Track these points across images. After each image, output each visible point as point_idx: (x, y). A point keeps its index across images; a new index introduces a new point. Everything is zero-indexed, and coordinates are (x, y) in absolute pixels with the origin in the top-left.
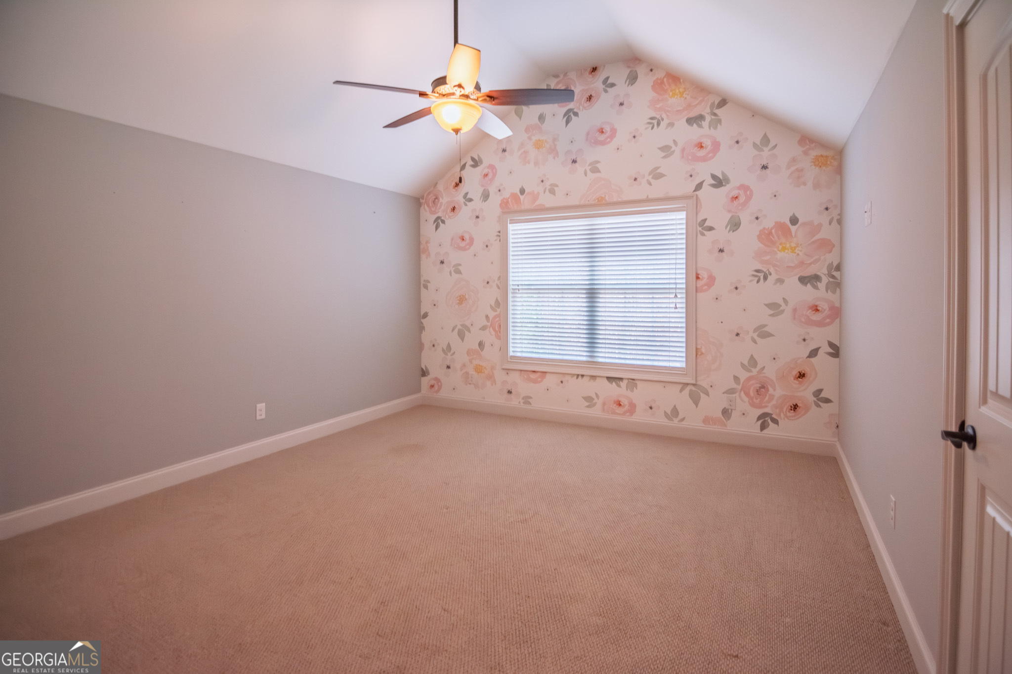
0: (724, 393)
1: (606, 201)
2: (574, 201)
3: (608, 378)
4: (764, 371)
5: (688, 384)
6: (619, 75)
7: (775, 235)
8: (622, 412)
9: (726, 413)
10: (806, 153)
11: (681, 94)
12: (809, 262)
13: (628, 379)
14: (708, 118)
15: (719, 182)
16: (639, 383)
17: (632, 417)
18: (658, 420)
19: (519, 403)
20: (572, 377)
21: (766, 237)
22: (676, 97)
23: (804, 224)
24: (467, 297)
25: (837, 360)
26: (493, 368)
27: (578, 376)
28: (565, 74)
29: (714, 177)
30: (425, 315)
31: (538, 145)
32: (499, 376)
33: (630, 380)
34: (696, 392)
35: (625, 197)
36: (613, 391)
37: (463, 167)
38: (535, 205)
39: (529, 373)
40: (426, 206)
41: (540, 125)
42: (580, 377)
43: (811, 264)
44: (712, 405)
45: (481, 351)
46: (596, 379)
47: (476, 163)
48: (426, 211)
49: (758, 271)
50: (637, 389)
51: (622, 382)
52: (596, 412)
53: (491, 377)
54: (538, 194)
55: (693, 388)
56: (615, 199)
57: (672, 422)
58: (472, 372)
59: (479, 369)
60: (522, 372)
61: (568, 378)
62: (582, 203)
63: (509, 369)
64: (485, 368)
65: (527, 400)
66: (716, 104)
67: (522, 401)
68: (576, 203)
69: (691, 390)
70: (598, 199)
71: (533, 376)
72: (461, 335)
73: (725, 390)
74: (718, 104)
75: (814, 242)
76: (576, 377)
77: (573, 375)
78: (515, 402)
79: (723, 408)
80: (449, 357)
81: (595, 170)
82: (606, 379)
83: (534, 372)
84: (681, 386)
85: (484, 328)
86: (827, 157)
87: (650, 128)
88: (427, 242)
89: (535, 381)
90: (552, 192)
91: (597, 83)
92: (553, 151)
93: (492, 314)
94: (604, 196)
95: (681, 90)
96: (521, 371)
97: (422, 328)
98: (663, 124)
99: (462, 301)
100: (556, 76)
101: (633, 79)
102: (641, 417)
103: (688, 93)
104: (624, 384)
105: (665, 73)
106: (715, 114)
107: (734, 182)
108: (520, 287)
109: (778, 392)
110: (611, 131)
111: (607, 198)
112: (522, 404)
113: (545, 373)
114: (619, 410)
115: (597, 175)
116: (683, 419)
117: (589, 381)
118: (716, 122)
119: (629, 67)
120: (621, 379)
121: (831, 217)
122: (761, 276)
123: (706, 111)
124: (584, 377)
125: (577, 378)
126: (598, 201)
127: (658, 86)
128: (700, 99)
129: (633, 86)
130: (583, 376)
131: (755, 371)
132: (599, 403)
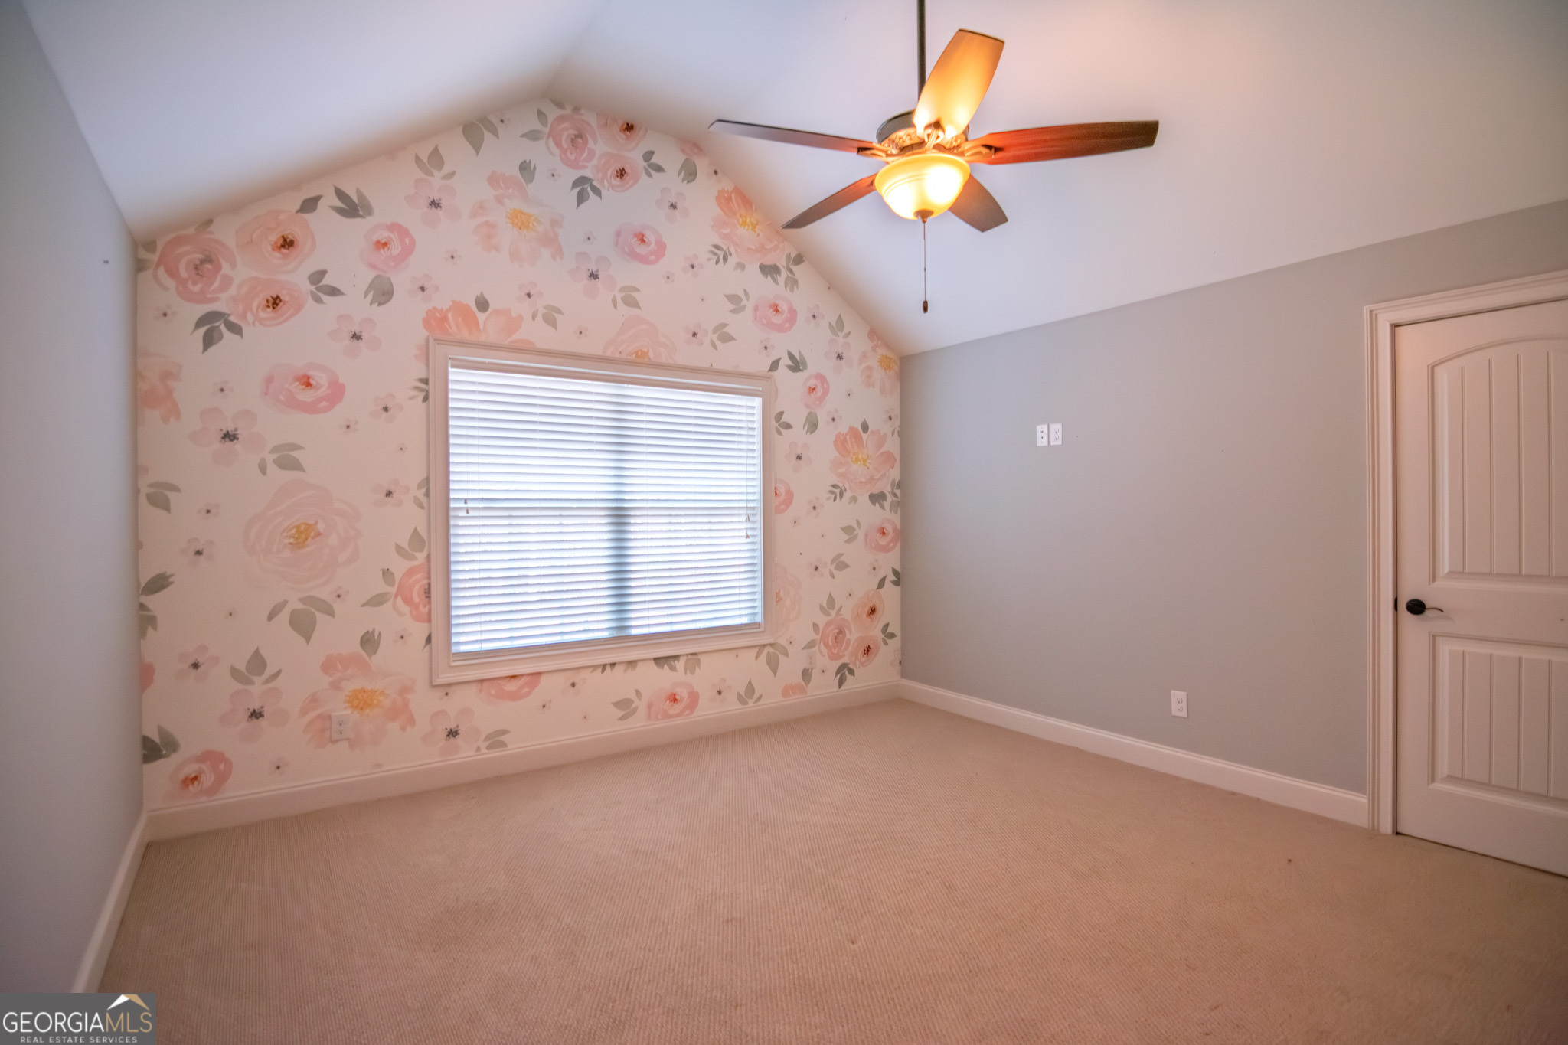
0: (803, 649)
1: (650, 359)
2: (593, 345)
3: (656, 660)
4: (841, 613)
5: (764, 646)
6: (671, 158)
7: (849, 443)
8: (678, 711)
9: (806, 675)
10: (874, 349)
11: (754, 226)
12: (877, 477)
13: (687, 655)
14: (784, 274)
15: (797, 365)
16: (703, 659)
17: (693, 715)
18: (730, 706)
19: (478, 749)
20: (592, 671)
21: (840, 443)
22: (747, 227)
23: (872, 432)
24: (321, 527)
25: (899, 588)
26: (405, 690)
27: (604, 666)
28: (576, 109)
29: (791, 356)
30: (159, 583)
31: (520, 221)
32: (424, 703)
33: (690, 657)
34: (773, 655)
35: (680, 360)
36: (664, 679)
37: (310, 205)
38: (510, 339)
39: (500, 682)
40: (161, 271)
41: (525, 185)
42: (608, 668)
43: (879, 479)
44: (791, 668)
45: (370, 656)
46: (636, 666)
47: (351, 208)
48: (165, 288)
49: (834, 486)
50: (700, 668)
51: (679, 661)
52: (638, 723)
53: (400, 712)
54: (520, 318)
55: (772, 650)
56: (664, 360)
57: (747, 706)
58: (340, 710)
59: (361, 701)
60: (485, 684)
61: (586, 674)
62: (609, 354)
63: (450, 685)
64: (383, 693)
65: (496, 740)
66: (792, 258)
67: (484, 745)
68: (598, 351)
69: (768, 653)
70: (637, 352)
71: (511, 686)
72: (303, 625)
73: (803, 646)
74: (795, 257)
75: (882, 453)
76: (600, 669)
77: (594, 667)
78: (468, 753)
79: (801, 671)
80: (258, 686)
81: (632, 303)
82: (653, 662)
83: (514, 677)
84: (755, 651)
85: (378, 600)
86: (891, 359)
87: (715, 261)
88: (166, 376)
89: (515, 697)
90: (550, 321)
91: (634, 156)
92: (551, 241)
93: (399, 567)
94: (645, 350)
95: (754, 221)
96: (482, 681)
97: (145, 621)
98: (733, 260)
99: (306, 539)
100: (559, 105)
101: (690, 173)
102: (708, 711)
103: (760, 227)
104: (680, 665)
105: (733, 186)
106: (791, 271)
107: (812, 369)
108: (470, 505)
109: (853, 636)
110: (656, 244)
111: (651, 354)
112: (484, 750)
113: (539, 674)
114: (677, 708)
115: (634, 311)
116: (760, 698)
117: (625, 671)
118: (792, 283)
119: (683, 151)
120: (676, 657)
121: (893, 428)
122: (837, 492)
123: (782, 263)
124: (616, 665)
125: (603, 671)
126: (637, 356)
127: (724, 200)
128: (776, 243)
129: (690, 184)
130: (613, 665)
131: (833, 613)
132: (641, 705)
